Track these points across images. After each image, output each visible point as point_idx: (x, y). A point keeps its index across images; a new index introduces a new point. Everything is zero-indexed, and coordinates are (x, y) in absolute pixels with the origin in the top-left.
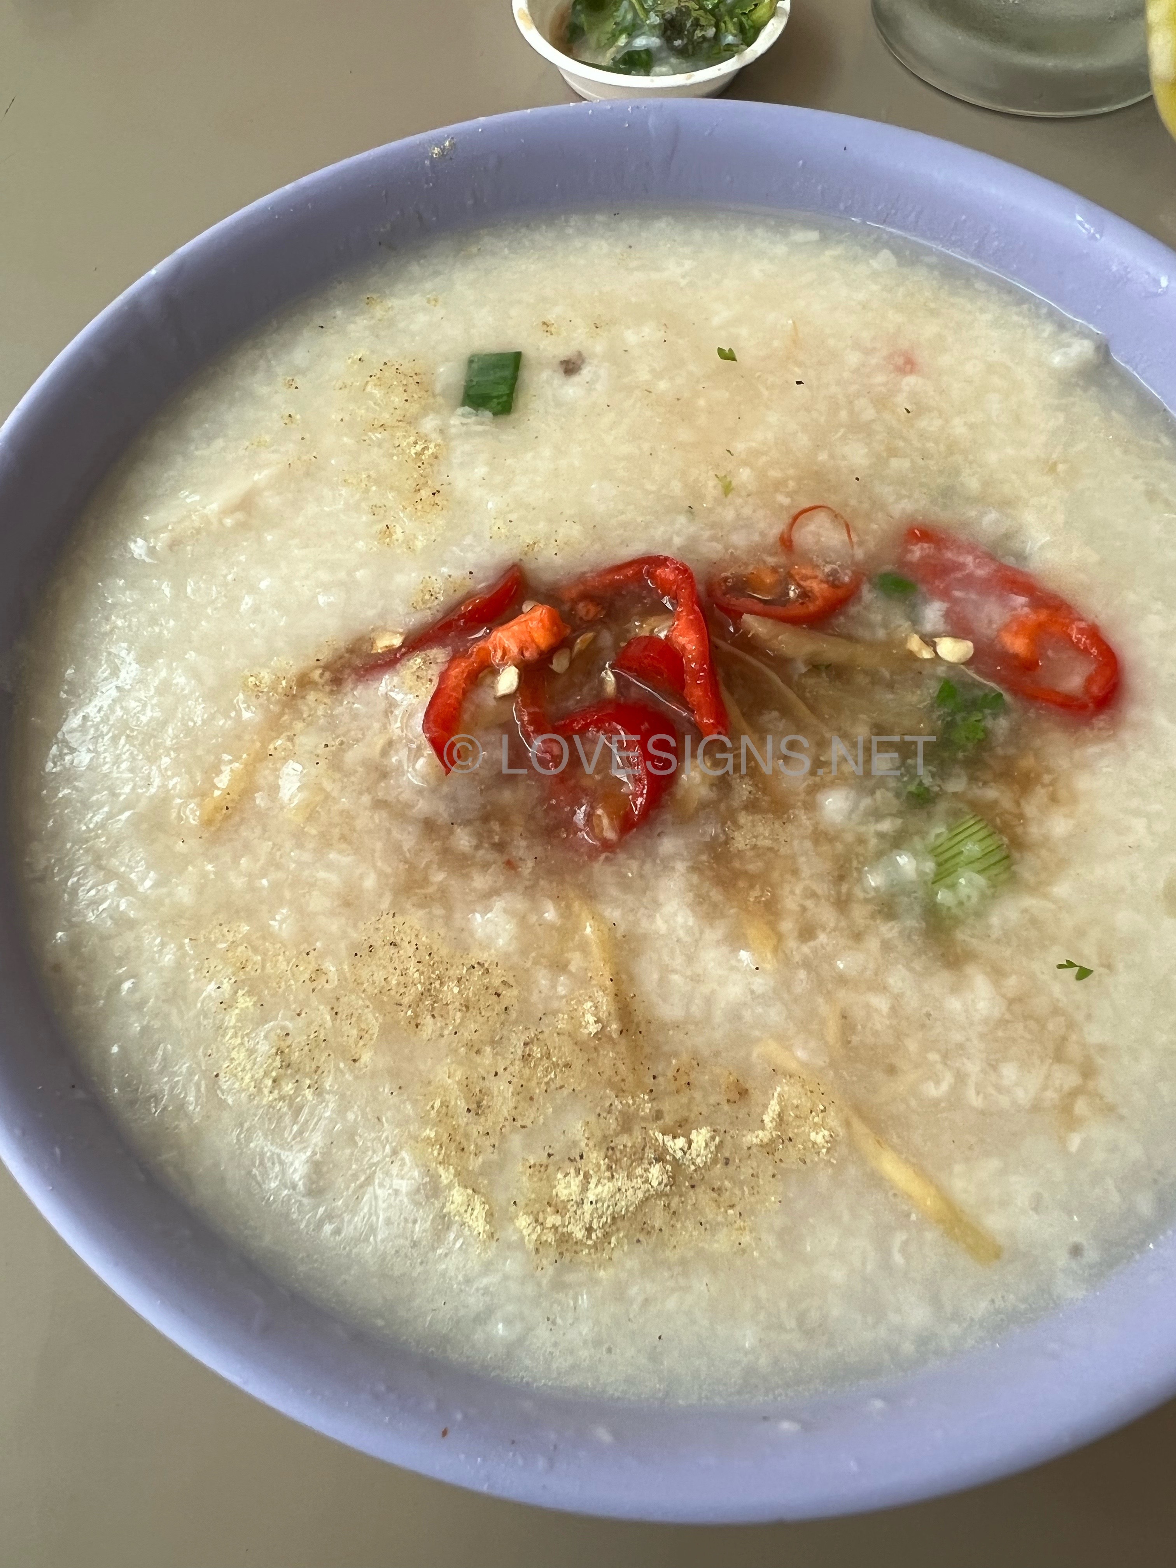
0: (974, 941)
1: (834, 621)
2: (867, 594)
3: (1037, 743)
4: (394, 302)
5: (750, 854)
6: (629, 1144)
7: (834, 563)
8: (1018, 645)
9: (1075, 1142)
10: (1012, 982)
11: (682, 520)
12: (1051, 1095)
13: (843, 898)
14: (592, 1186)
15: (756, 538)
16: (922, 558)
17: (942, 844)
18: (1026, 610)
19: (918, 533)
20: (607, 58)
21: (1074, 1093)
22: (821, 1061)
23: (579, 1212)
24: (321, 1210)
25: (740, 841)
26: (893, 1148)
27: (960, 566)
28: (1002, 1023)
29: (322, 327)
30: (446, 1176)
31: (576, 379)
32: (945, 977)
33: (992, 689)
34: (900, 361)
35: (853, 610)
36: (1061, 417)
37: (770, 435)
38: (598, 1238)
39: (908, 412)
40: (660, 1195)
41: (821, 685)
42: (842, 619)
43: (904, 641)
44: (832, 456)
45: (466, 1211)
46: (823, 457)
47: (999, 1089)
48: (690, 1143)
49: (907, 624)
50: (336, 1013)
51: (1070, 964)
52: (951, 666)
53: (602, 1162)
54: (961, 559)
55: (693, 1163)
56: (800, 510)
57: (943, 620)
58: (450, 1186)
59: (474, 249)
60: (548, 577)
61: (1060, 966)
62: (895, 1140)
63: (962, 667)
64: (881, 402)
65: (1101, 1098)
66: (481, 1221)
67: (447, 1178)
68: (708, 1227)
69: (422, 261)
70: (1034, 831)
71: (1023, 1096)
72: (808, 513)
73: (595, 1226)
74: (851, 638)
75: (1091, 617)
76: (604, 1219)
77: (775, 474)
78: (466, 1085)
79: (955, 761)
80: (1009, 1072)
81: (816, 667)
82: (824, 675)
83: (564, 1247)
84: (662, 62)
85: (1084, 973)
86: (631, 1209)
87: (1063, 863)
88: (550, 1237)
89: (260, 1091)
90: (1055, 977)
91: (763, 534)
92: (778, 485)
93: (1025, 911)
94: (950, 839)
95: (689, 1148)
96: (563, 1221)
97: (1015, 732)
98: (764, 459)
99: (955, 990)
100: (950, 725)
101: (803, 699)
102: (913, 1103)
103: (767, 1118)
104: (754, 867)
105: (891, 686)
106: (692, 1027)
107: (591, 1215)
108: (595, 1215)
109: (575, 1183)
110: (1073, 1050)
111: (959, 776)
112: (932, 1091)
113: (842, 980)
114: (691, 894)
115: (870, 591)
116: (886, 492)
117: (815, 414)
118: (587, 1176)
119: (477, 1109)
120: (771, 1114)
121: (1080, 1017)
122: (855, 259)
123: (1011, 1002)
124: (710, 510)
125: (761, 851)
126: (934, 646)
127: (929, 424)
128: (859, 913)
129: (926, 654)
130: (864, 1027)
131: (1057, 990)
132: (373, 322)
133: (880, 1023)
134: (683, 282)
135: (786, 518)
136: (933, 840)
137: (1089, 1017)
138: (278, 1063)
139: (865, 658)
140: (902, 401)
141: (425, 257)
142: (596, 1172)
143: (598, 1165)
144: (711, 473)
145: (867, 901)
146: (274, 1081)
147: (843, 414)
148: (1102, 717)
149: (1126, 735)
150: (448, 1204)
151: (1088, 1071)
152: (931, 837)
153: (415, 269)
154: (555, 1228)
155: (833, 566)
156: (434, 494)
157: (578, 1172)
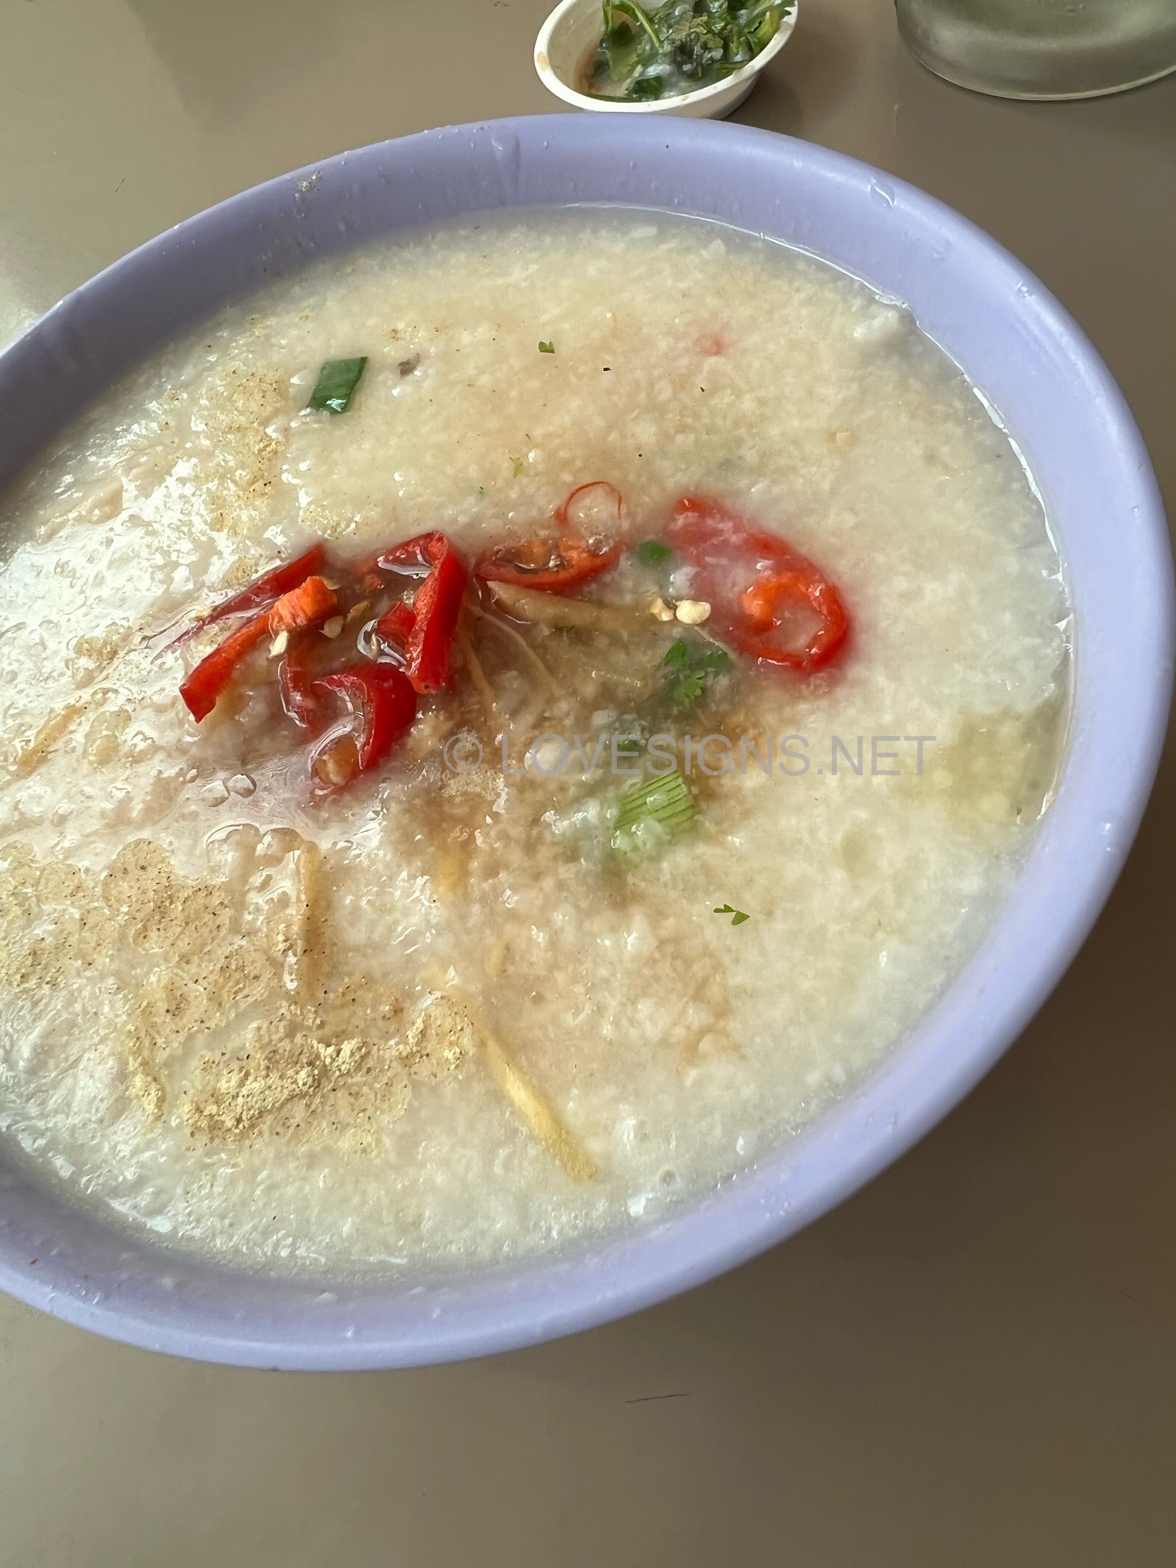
0: (643, 885)
1: (586, 589)
2: (625, 563)
3: (752, 699)
4: (272, 321)
5: (458, 800)
6: (288, 1049)
7: (600, 535)
8: (755, 607)
9: (692, 1075)
10: (669, 925)
11: (471, 500)
12: (679, 1032)
13: (532, 841)
14: (248, 1082)
15: (534, 513)
16: (686, 526)
17: (632, 794)
18: (768, 573)
19: (687, 503)
20: (622, 91)
21: (705, 1031)
22: (475, 987)
23: (232, 1104)
24: (32, 1086)
25: (454, 788)
26: (520, 1069)
27: (716, 533)
28: (652, 962)
29: (210, 346)
30: (133, 1064)
31: (410, 378)
32: (609, 916)
33: (718, 648)
34: (708, 344)
35: (607, 578)
36: (854, 387)
37: (568, 420)
38: (244, 1127)
39: (703, 390)
40: (303, 1095)
41: (562, 648)
42: (594, 586)
43: (651, 604)
44: (623, 436)
45: (143, 1096)
46: (613, 436)
47: (632, 1021)
48: (338, 1052)
49: (654, 589)
50: (85, 924)
51: (727, 909)
52: (687, 627)
53: (262, 1063)
54: (721, 526)
55: (340, 1070)
56: (580, 485)
57: (688, 584)
58: (134, 1074)
59: (349, 270)
60: (345, 554)
61: (717, 911)
62: (524, 1062)
63: (696, 628)
64: (681, 383)
65: (728, 1036)
66: (152, 1106)
67: (133, 1066)
68: (339, 1126)
69: (303, 284)
70: (727, 782)
71: (652, 1031)
72: (586, 489)
73: (244, 1118)
74: (600, 604)
75: (833, 579)
76: (252, 1112)
77: (564, 454)
78: (170, 989)
79: (667, 717)
80: (644, 1008)
81: (559, 629)
82: (565, 638)
83: (215, 1132)
84: (672, 86)
85: (740, 918)
86: (277, 1105)
87: (747, 814)
88: (204, 1124)
89: (10, 984)
90: (712, 920)
91: (542, 511)
92: (566, 464)
93: (699, 857)
94: (641, 790)
95: (338, 1055)
96: (219, 1111)
97: (734, 689)
98: (558, 441)
99: (614, 929)
100: (674, 683)
101: (544, 660)
102: (551, 1030)
103: (410, 1034)
104: (458, 811)
105: (626, 647)
106: (370, 951)
107: (243, 1106)
108: (245, 1108)
109: (235, 1078)
110: (714, 992)
111: (668, 730)
112: (570, 1021)
113: (513, 916)
114: (397, 834)
115: (627, 559)
116: (664, 466)
117: (615, 398)
118: (247, 1075)
119: (176, 1010)
120: (414, 1030)
121: (726, 960)
122: (688, 250)
123: (662, 944)
124: (499, 490)
125: (470, 797)
126: (674, 608)
127: (723, 400)
128: (544, 854)
129: (666, 617)
130: (522, 958)
131: (710, 934)
132: (251, 339)
133: (538, 955)
134: (524, 284)
135: (565, 495)
136: (626, 789)
137: (737, 960)
138: (29, 962)
139: (608, 620)
140: (701, 381)
141: (306, 279)
142: (255, 1070)
143: (259, 1065)
144: (507, 457)
145: (553, 844)
146: (22, 977)
147: (642, 397)
148: (821, 675)
149: (841, 692)
150: (130, 1088)
151: (723, 1011)
152: (626, 787)
153: (297, 290)
154: (211, 1116)
155: (598, 537)
156: (265, 485)
157: (241, 1069)
